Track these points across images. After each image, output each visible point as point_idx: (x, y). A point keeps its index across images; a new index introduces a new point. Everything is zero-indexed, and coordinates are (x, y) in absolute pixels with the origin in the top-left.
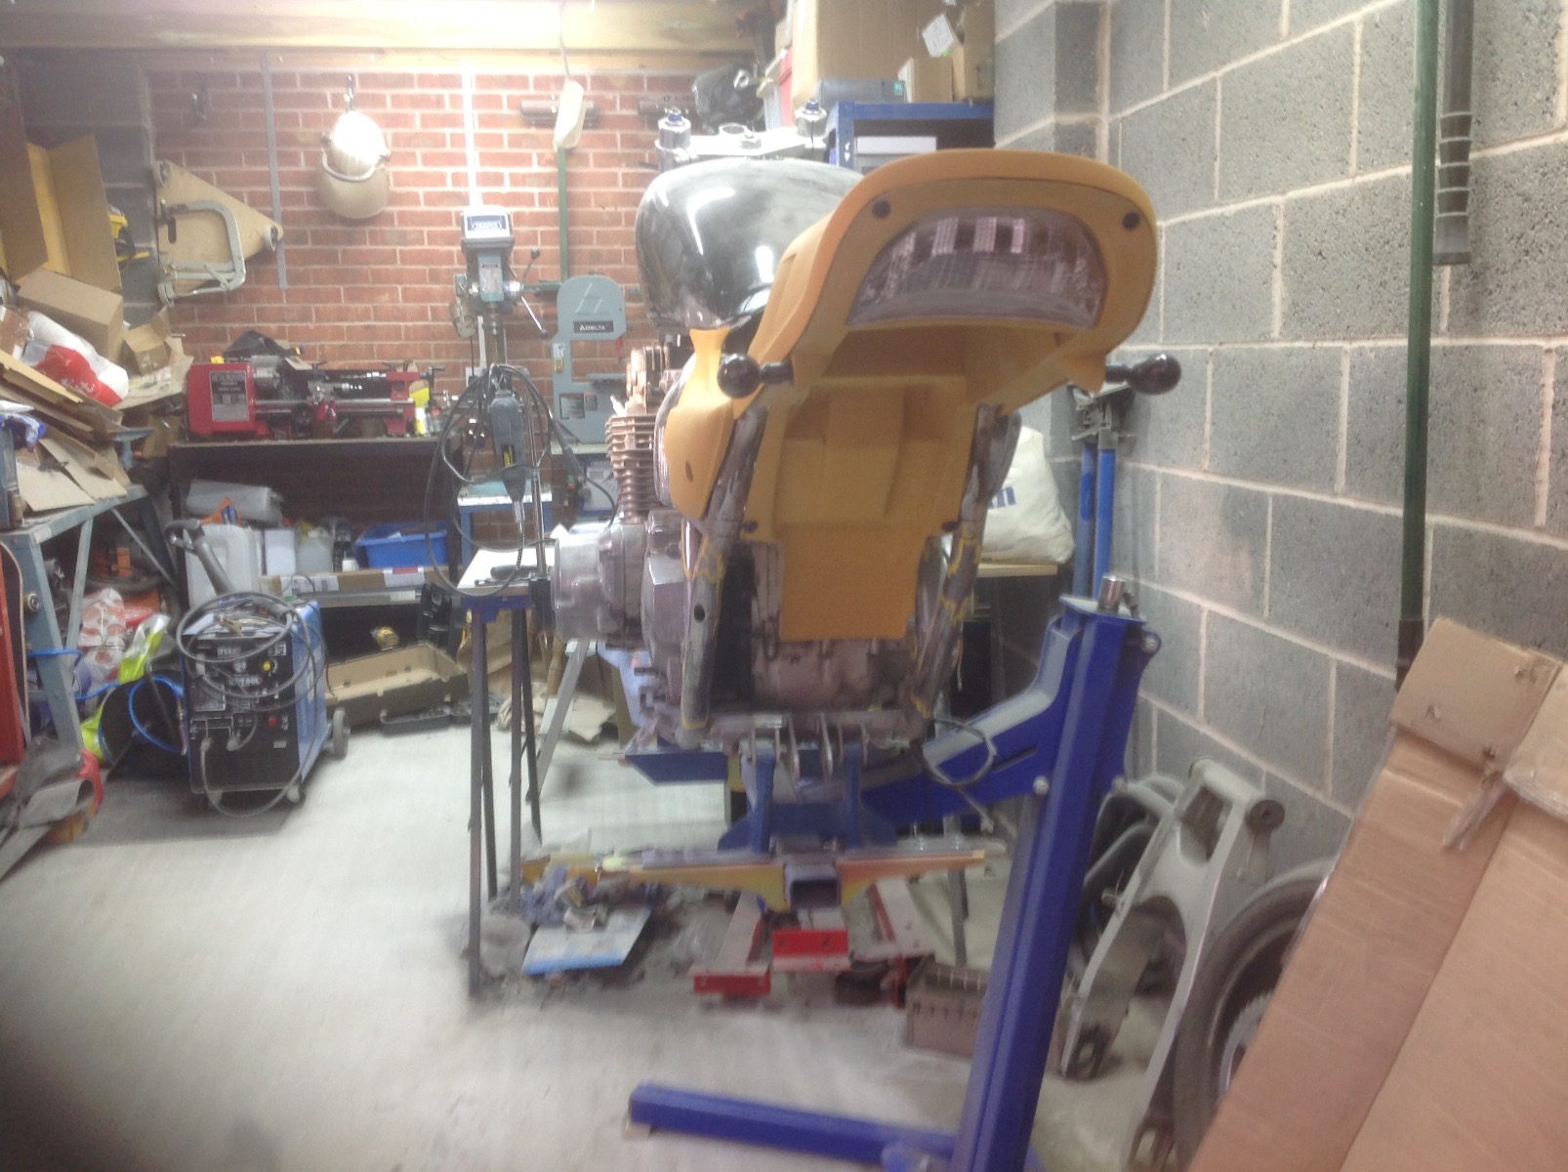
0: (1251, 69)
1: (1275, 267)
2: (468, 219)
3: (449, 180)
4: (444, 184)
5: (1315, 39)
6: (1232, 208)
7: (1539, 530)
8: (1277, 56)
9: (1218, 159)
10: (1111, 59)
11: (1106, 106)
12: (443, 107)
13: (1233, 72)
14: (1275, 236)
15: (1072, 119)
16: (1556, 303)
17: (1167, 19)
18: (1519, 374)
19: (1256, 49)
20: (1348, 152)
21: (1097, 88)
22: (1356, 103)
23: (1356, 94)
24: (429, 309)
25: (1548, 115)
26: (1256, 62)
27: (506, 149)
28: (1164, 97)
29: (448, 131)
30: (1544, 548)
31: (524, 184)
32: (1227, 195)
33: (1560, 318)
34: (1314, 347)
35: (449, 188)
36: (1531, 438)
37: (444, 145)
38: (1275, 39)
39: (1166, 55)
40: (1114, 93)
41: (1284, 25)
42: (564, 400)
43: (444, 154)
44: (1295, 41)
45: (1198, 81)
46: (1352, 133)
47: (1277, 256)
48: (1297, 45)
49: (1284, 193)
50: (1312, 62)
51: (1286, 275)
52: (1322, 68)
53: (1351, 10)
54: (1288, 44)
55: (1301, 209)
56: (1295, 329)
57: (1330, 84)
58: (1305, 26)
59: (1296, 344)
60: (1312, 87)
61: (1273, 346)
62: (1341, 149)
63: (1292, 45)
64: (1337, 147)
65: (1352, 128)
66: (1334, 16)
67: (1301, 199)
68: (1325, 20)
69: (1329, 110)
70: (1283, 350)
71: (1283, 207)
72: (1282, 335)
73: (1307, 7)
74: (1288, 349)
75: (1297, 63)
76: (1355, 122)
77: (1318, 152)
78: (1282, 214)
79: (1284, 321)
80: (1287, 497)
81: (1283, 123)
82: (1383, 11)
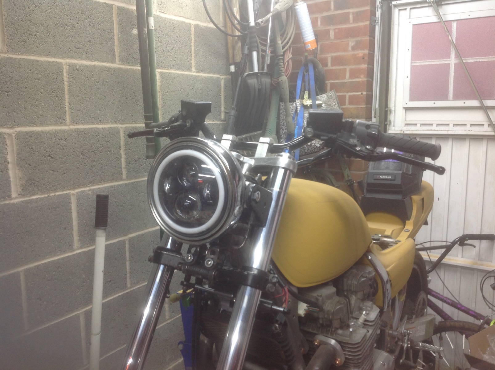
1: (8, 163)
34: (49, 196)
46: (65, 108)
47: (10, 158)
48: (16, 59)
49: (12, 128)
50: (30, 70)
51: (21, 167)
52: (40, 76)
53: (59, 57)
54: (6, 56)
55: (31, 136)
56: (33, 190)
57: (47, 85)
58: (22, 52)
59: (34, 197)
60: (31, 82)
61: (12, 202)
62: (59, 113)
63: (10, 58)
64: (56, 112)
65: (65, 106)
66: (47, 56)
67: (31, 132)
68: (39, 55)
69: (48, 95)
70: (22, 202)
71: (15, 135)
72: (21, 195)
73: (23, 43)
74: (27, 200)
75: (17, 67)
76: (67, 104)
77: (41, 112)
78: (14, 138)
79: (22, 188)
80: (38, 266)
81: (6, 94)
82: (81, 66)
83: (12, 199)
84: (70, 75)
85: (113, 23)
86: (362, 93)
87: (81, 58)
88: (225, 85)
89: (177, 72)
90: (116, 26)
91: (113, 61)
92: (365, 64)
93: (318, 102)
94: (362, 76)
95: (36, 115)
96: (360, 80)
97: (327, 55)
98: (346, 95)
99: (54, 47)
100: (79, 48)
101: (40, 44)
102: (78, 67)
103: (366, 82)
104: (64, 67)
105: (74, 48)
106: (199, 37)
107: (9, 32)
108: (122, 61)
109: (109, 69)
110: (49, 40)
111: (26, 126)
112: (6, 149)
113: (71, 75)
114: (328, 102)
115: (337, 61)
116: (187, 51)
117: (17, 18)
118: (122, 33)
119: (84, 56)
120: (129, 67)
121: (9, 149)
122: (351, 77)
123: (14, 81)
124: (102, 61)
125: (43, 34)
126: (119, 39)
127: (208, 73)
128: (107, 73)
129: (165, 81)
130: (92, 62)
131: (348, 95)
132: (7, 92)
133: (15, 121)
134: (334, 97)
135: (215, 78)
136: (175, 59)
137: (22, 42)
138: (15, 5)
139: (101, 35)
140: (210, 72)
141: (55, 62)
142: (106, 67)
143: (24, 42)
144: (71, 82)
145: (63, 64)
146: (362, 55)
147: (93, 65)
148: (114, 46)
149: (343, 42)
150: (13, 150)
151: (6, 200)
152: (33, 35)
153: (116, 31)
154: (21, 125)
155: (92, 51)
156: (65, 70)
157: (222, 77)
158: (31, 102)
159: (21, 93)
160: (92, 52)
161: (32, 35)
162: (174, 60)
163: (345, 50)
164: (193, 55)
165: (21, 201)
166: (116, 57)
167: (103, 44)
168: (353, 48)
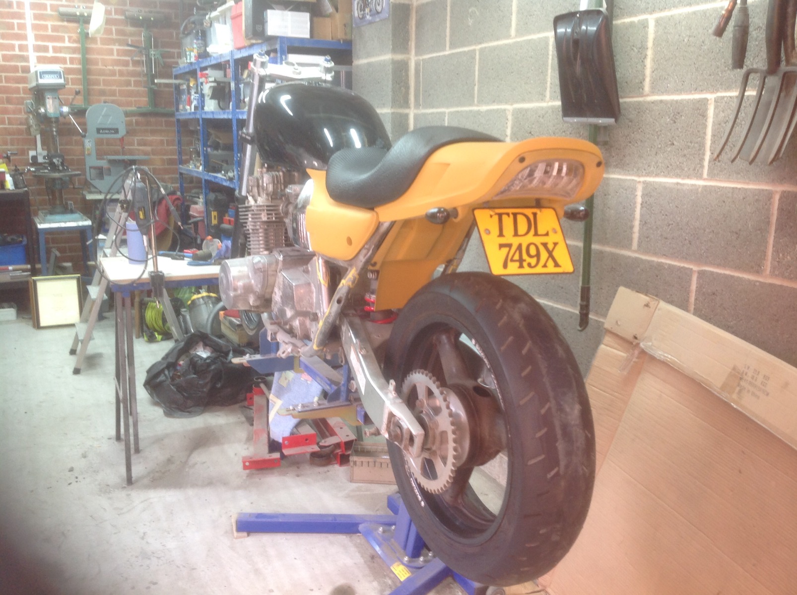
0: (495, 48)
1: (507, 136)
2: (40, 73)
3: (17, 49)
4: (14, 50)
5: (530, 41)
6: (484, 108)
7: (635, 251)
8: (509, 45)
9: (477, 85)
10: (416, 31)
11: (413, 52)
12: (13, 8)
13: (485, 48)
14: (507, 123)
15: (399, 57)
16: (643, 164)
17: (448, 18)
18: (626, 190)
19: (498, 39)
20: (545, 91)
21: (409, 43)
22: (550, 71)
23: (550, 67)
24: (6, 118)
25: (641, 90)
26: (498, 46)
27: (50, 32)
28: (447, 53)
29: (16, 21)
30: (636, 259)
31: (61, 52)
32: (481, 102)
33: (645, 170)
35: (17, 52)
36: (631, 216)
37: (13, 29)
38: (508, 37)
39: (448, 34)
40: (417, 47)
41: (513, 32)
42: (92, 170)
43: (14, 33)
44: (519, 39)
45: (466, 49)
49: (512, 105)
145: (550, 37)
154: (517, 102)
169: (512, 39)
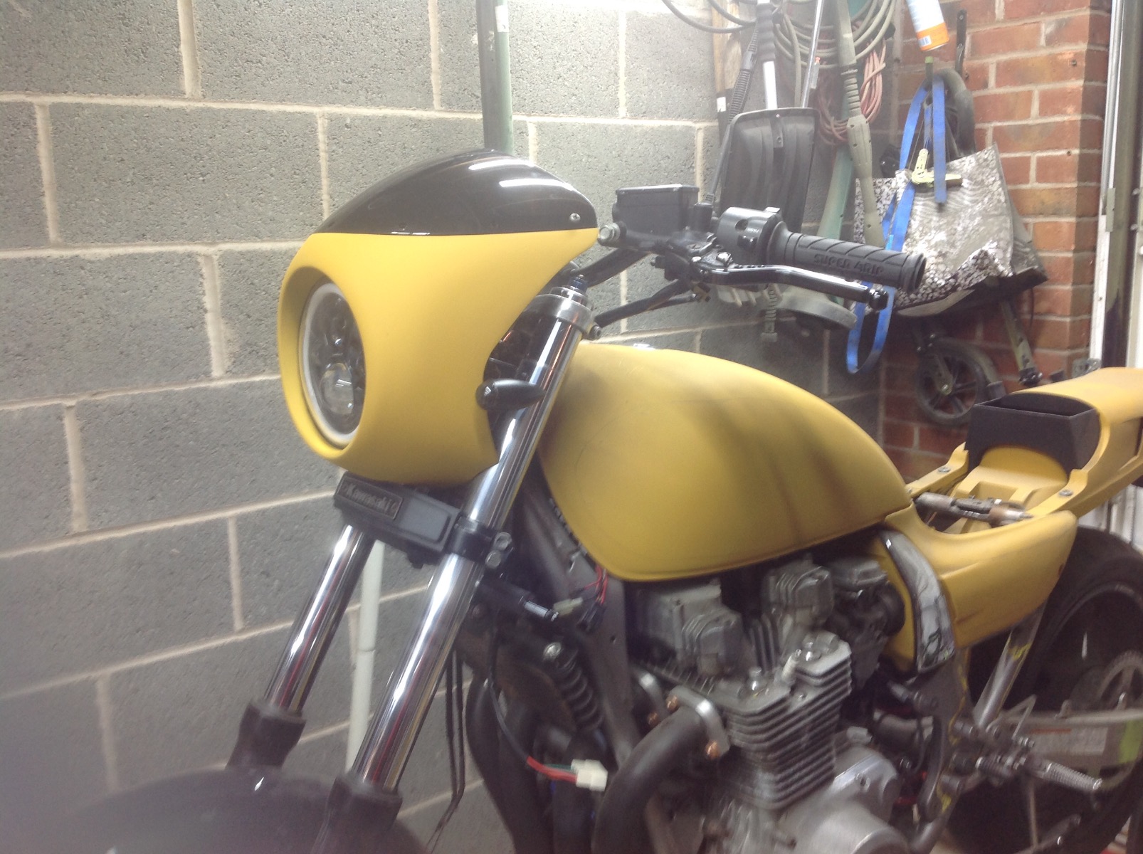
0: (124, 113)
6: (99, 252)
26: (135, 108)
46: (322, 204)
47: (208, 302)
48: (220, 110)
49: (213, 243)
50: (249, 132)
51: (230, 319)
52: (269, 142)
53: (307, 103)
54: (200, 105)
55: (250, 261)
56: (255, 365)
57: (283, 159)
58: (232, 96)
59: (257, 379)
60: (251, 154)
61: (213, 384)
62: (308, 215)
63: (209, 108)
64: (301, 213)
65: (321, 200)
66: (282, 101)
67: (249, 252)
68: (266, 100)
69: (285, 180)
70: (234, 386)
71: (218, 257)
72: (230, 373)
73: (233, 79)
74: (241, 384)
75: (221, 127)
76: (325, 197)
77: (270, 213)
78: (216, 263)
79: (233, 360)
80: (263, 512)
81: (201, 178)
82: (354, 119)
83: (212, 380)
84: (332, 137)
85: (428, 25)
86: (1069, 153)
87: (354, 102)
88: (707, 142)
89: (582, 120)
90: (434, 31)
91: (427, 105)
92: (1077, 79)
93: (949, 177)
94: (1070, 109)
95: (261, 220)
96: (1066, 118)
97: (985, 61)
98: (1029, 158)
99: (297, 84)
100: (350, 83)
101: (269, 79)
102: (348, 121)
103: (1079, 123)
104: (320, 122)
105: (340, 83)
106: (639, 37)
107: (206, 59)
108: (448, 104)
109: (416, 123)
110: (288, 69)
111: (240, 240)
112: (201, 283)
113: (334, 139)
114: (979, 174)
115: (1011, 73)
116: (607, 71)
117: (221, 30)
118: (449, 45)
119: (362, 98)
120: (462, 116)
121: (207, 285)
122: (1043, 112)
123: (215, 153)
124: (402, 107)
125: (275, 58)
126: (440, 57)
127: (660, 118)
128: (414, 130)
129: (548, 142)
130: (380, 109)
131: (1035, 156)
132: (203, 176)
133: (220, 231)
134: (993, 164)
135: (678, 129)
136: (576, 92)
137: (232, 76)
138: (218, 6)
139: (400, 52)
140: (668, 115)
141: (300, 113)
142: (410, 119)
143: (236, 76)
144: (333, 151)
145: (318, 116)
146: (1071, 56)
147: (382, 115)
148: (429, 72)
149: (1026, 27)
150: (215, 287)
151: (201, 381)
152: (254, 61)
153: (434, 42)
154: (231, 239)
155: (379, 86)
156: (320, 129)
157: (698, 125)
158: (251, 194)
159: (230, 177)
160: (379, 88)
161: (251, 61)
162: (574, 95)
163: (1031, 46)
164: (623, 79)
165: (230, 385)
166: (434, 96)
167: (404, 72)
168: (1051, 41)
169: (189, 100)
